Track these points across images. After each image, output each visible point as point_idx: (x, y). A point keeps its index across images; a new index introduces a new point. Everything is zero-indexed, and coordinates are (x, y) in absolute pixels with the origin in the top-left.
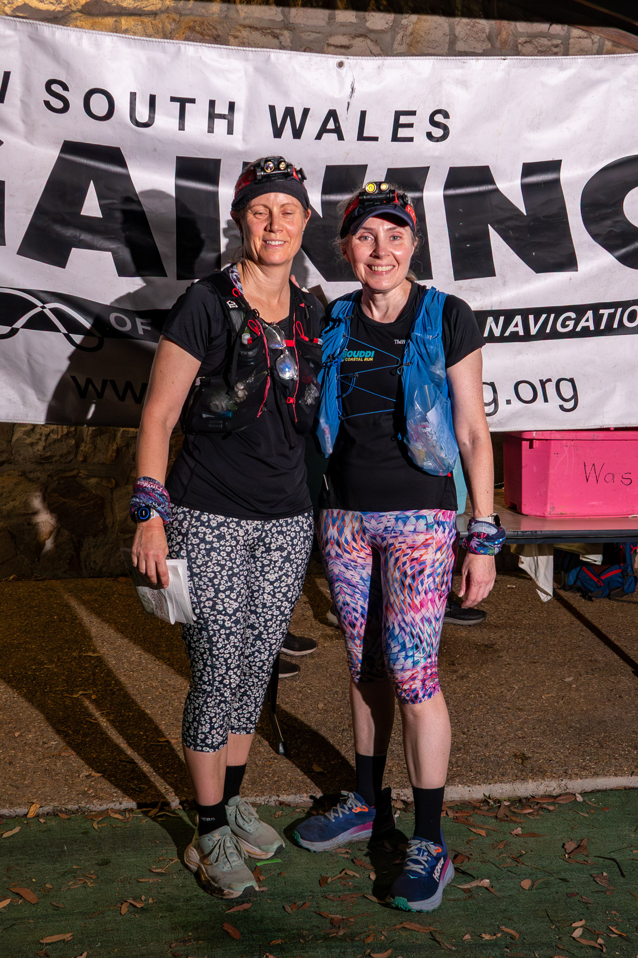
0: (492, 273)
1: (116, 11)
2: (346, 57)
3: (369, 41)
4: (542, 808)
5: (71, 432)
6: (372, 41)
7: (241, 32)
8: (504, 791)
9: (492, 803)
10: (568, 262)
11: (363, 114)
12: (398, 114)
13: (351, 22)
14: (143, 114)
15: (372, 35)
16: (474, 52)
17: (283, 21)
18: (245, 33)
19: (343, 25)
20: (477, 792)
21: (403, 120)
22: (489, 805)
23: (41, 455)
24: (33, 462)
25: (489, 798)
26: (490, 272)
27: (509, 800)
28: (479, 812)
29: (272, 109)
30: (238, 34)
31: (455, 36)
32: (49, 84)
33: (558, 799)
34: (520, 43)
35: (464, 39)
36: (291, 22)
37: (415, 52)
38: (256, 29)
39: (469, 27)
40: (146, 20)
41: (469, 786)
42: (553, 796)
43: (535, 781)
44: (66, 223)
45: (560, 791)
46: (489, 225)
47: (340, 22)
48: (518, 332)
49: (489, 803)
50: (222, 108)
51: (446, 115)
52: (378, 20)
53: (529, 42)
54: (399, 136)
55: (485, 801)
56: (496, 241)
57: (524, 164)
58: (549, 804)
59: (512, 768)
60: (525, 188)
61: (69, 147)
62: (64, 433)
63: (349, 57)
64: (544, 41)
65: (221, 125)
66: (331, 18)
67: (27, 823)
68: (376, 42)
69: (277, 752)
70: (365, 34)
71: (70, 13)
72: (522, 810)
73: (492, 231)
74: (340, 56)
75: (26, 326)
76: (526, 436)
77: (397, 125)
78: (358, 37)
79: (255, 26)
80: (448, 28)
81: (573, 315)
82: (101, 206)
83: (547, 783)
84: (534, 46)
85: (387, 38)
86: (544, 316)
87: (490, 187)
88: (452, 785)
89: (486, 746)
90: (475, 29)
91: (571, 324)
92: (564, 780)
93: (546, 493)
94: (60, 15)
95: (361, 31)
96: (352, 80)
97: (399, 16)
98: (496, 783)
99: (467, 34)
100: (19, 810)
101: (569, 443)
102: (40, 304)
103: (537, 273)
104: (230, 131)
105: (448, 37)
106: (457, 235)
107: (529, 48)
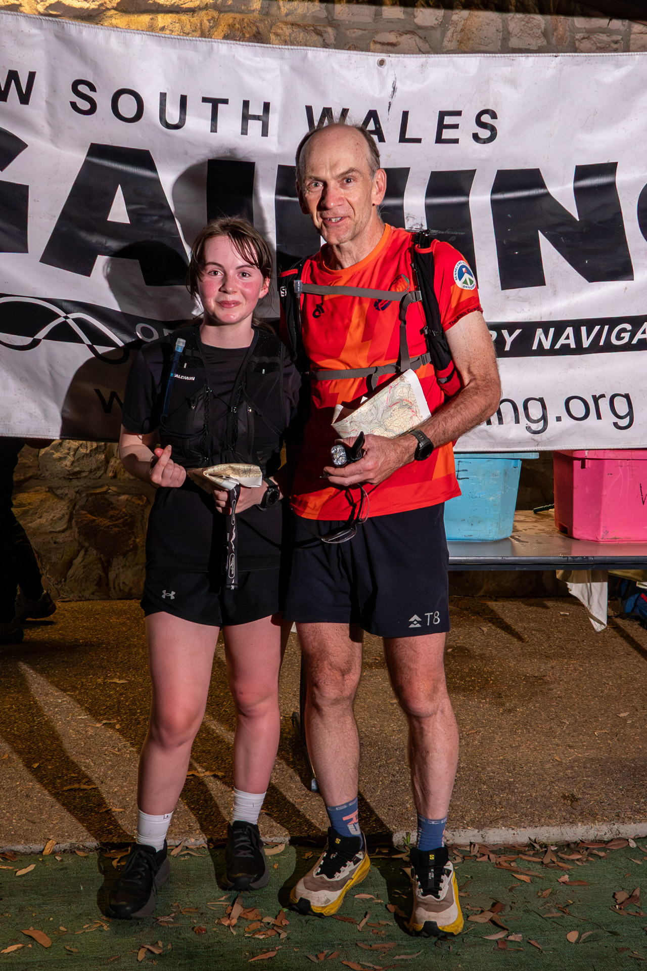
0: (542, 282)
1: (153, 8)
2: (387, 55)
3: (417, 38)
4: (591, 854)
5: (100, 446)
6: (421, 38)
7: (282, 29)
8: (551, 834)
9: (538, 847)
10: (624, 271)
11: (405, 114)
12: (442, 115)
13: (398, 19)
14: (173, 115)
15: (420, 32)
16: (529, 49)
17: (327, 17)
18: (287, 31)
19: (390, 21)
20: (522, 835)
21: (448, 120)
22: (534, 850)
23: (69, 471)
24: (60, 479)
25: (535, 842)
26: (540, 281)
27: (556, 845)
28: (524, 857)
29: (309, 110)
30: (279, 31)
31: (509, 33)
32: (76, 84)
33: (609, 845)
34: (577, 39)
35: (518, 35)
36: (335, 18)
37: (466, 50)
38: (298, 26)
39: (523, 23)
40: (184, 17)
41: (513, 829)
42: (604, 842)
43: (585, 825)
44: (91, 230)
45: (612, 835)
46: (539, 231)
47: (387, 19)
48: (569, 344)
49: (534, 847)
50: (256, 109)
51: (494, 115)
52: (426, 16)
53: (587, 38)
54: (443, 137)
55: (531, 845)
56: (546, 248)
57: (577, 166)
58: (599, 850)
59: (560, 810)
60: (579, 192)
61: (96, 150)
62: (94, 447)
63: (391, 55)
64: (604, 37)
65: (255, 126)
66: (378, 15)
67: (43, 861)
68: (425, 39)
69: (309, 788)
70: (414, 30)
71: (105, 11)
72: (569, 855)
73: (542, 238)
74: (381, 54)
75: (48, 337)
76: (576, 455)
77: (441, 126)
78: (406, 34)
79: (298, 23)
80: (501, 24)
81: (628, 327)
82: (128, 211)
83: (598, 827)
84: (592, 42)
85: (437, 34)
86: (597, 328)
87: (541, 191)
88: (495, 827)
89: (533, 786)
90: (529, 25)
91: (627, 336)
92: (616, 824)
93: (599, 515)
94: (94, 14)
95: (408, 28)
96: (394, 80)
97: (449, 12)
98: (542, 826)
99: (521, 30)
100: (34, 847)
101: (624, 463)
102: (62, 314)
103: (590, 281)
104: (265, 133)
105: (501, 33)
106: (504, 242)
107: (586, 44)
